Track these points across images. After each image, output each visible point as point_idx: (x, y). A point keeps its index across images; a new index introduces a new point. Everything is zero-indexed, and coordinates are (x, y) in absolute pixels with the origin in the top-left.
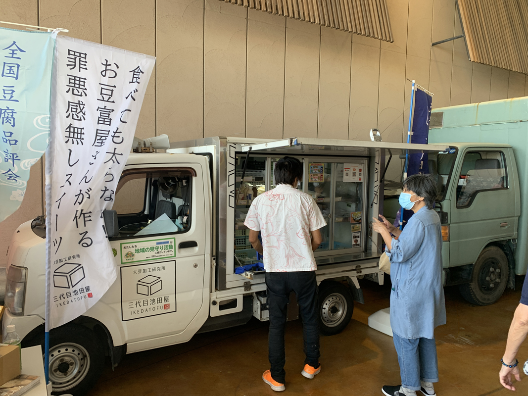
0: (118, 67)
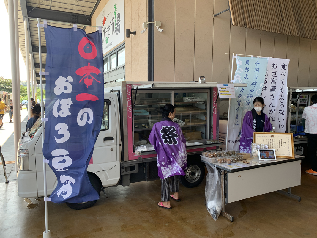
0: (277, 65)
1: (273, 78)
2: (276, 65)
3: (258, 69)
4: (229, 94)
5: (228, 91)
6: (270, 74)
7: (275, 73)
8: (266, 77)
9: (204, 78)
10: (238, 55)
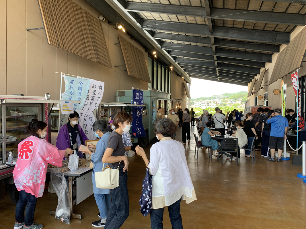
1: (93, 95)
2: (95, 85)
3: (81, 88)
4: (69, 110)
5: (68, 107)
6: (91, 92)
7: (94, 92)
8: (88, 94)
9: (49, 95)
10: (66, 75)
